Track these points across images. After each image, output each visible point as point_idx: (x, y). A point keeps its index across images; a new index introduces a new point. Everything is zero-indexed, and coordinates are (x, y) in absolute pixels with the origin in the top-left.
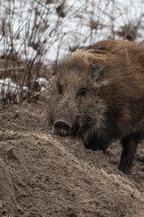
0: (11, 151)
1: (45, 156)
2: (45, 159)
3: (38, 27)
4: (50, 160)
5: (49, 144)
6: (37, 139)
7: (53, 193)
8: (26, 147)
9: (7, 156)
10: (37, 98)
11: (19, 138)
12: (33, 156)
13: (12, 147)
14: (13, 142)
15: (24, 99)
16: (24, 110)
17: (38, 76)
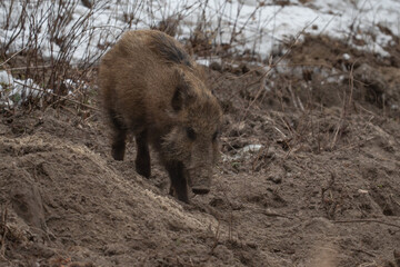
0: (41, 166)
1: (80, 172)
2: (81, 176)
3: (62, 18)
4: (86, 177)
5: (86, 158)
6: (72, 151)
7: (89, 216)
8: (59, 161)
9: (36, 171)
10: (63, 102)
11: (50, 150)
12: (67, 172)
13: (42, 160)
14: (43, 154)
15: (49, 103)
16: (48, 116)
17: (66, 77)
